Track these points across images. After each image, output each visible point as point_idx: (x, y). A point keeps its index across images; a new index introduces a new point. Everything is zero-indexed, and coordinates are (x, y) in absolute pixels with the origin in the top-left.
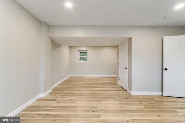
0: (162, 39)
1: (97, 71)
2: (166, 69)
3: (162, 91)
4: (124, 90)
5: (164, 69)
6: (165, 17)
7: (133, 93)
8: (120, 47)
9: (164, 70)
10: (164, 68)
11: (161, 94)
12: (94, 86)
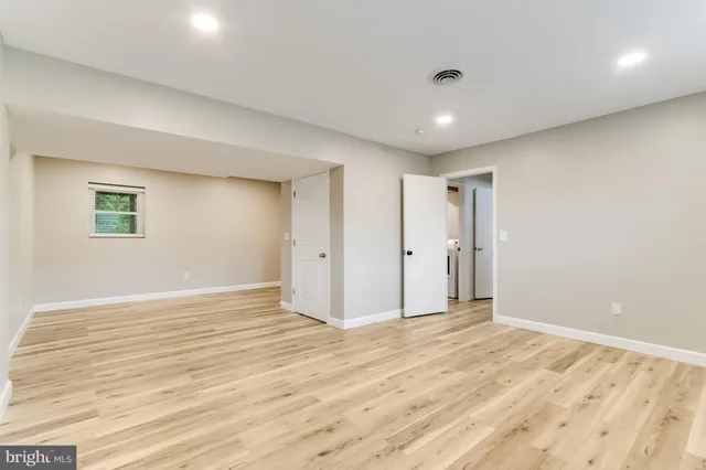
0: (402, 181)
1: (187, 276)
2: (410, 253)
3: (402, 307)
4: (313, 322)
5: (405, 253)
6: (417, 131)
7: (349, 323)
8: (293, 189)
9: (406, 256)
10: (406, 249)
11: (399, 316)
12: (213, 331)
